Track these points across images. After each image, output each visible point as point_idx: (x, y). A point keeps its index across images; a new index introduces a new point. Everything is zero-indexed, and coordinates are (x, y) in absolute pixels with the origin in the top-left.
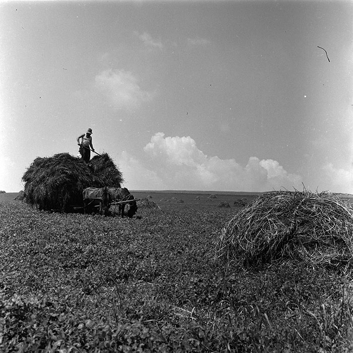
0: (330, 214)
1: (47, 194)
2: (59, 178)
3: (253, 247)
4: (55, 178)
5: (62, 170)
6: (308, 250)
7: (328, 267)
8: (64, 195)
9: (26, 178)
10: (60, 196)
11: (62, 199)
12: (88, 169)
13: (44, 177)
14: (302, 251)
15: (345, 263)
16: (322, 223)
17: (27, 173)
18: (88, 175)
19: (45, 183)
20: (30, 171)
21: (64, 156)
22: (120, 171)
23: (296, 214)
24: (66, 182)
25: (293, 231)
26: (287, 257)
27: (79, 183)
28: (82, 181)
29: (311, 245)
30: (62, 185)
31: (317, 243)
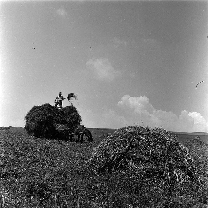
0: (154, 141)
1: (35, 127)
2: (42, 118)
3: (103, 160)
4: (40, 118)
5: (44, 114)
6: (135, 163)
7: (145, 175)
8: (45, 128)
9: (27, 118)
10: (43, 128)
11: (44, 130)
12: (60, 113)
13: (35, 117)
14: (131, 164)
15: (156, 173)
16: (147, 146)
17: (28, 114)
18: (60, 117)
19: (35, 121)
20: (29, 114)
21: (46, 105)
22: (80, 115)
23: (132, 140)
24: (46, 120)
25: (127, 151)
26: (122, 168)
27: (54, 121)
28: (56, 120)
29: (137, 161)
30: (43, 122)
31: (141, 159)
